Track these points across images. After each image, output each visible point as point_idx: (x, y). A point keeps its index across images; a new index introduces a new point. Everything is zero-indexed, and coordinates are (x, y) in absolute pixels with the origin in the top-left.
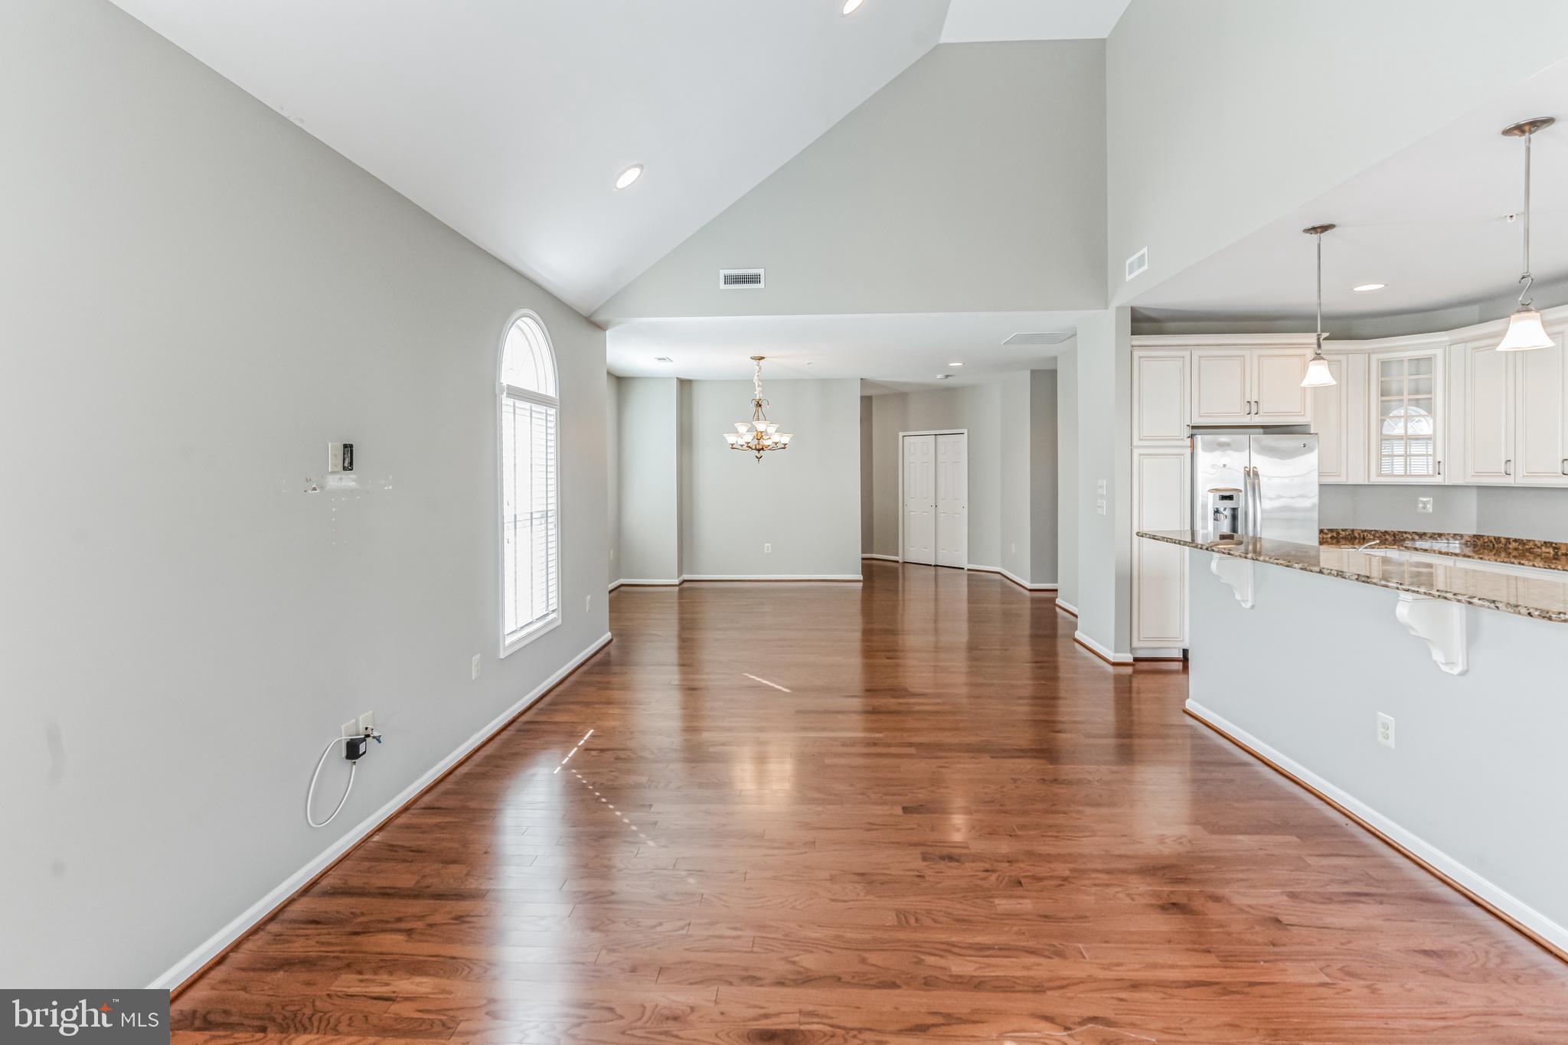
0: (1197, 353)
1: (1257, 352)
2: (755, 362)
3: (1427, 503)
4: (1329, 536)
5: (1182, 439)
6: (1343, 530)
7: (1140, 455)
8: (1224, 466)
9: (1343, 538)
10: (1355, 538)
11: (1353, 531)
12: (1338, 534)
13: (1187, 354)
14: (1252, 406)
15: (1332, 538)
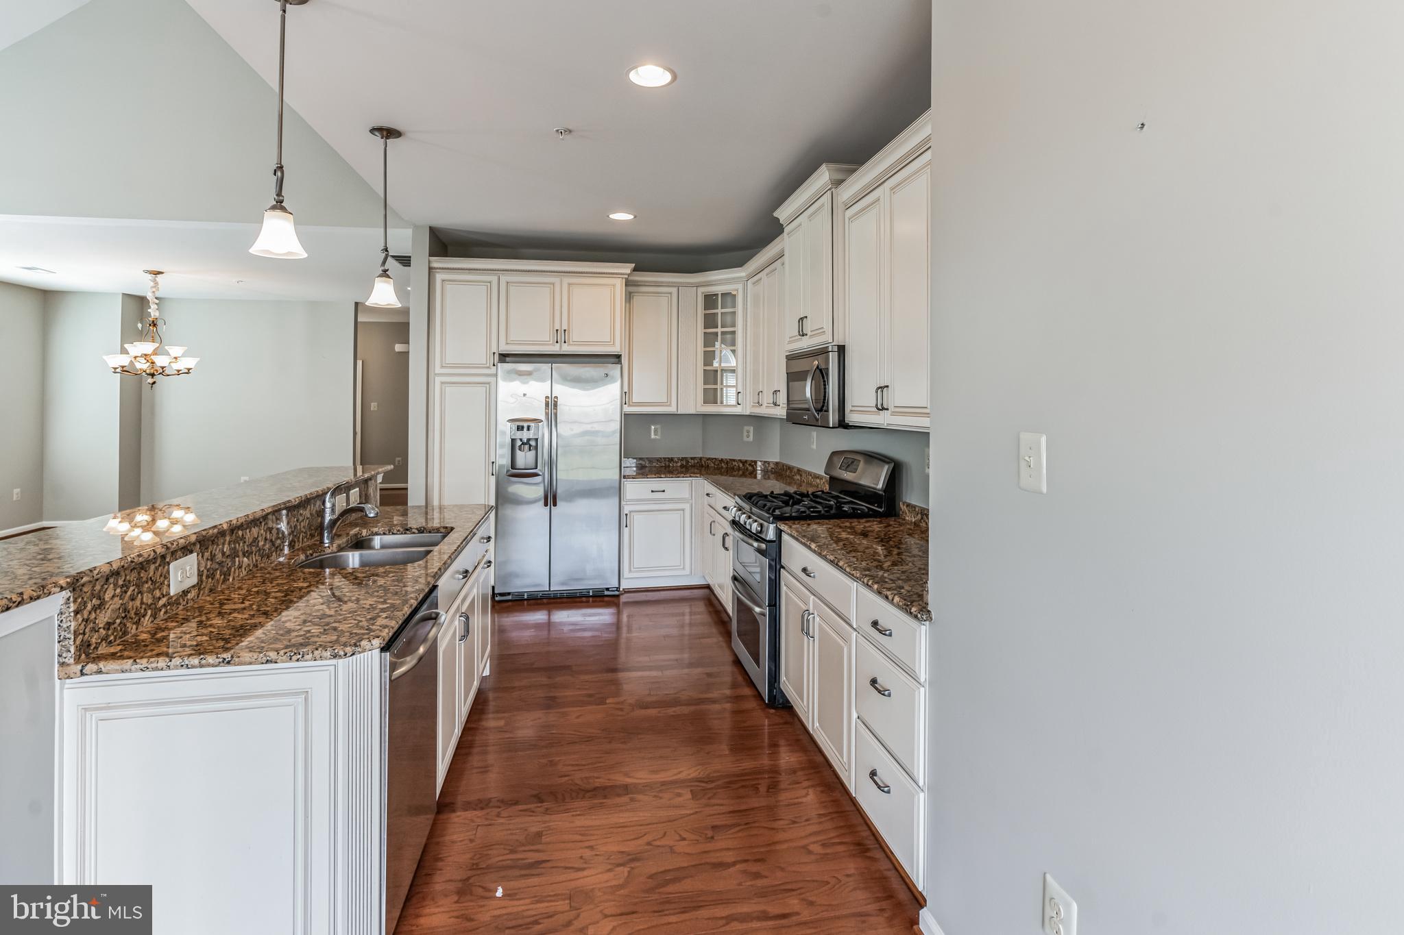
0: (504, 279)
1: (567, 280)
2: (150, 277)
3: (749, 433)
4: (679, 464)
5: (488, 368)
6: (692, 458)
7: (442, 383)
8: (525, 395)
9: (692, 466)
10: (702, 466)
11: (701, 459)
12: (688, 462)
13: (494, 279)
14: (561, 335)
15: (682, 466)
